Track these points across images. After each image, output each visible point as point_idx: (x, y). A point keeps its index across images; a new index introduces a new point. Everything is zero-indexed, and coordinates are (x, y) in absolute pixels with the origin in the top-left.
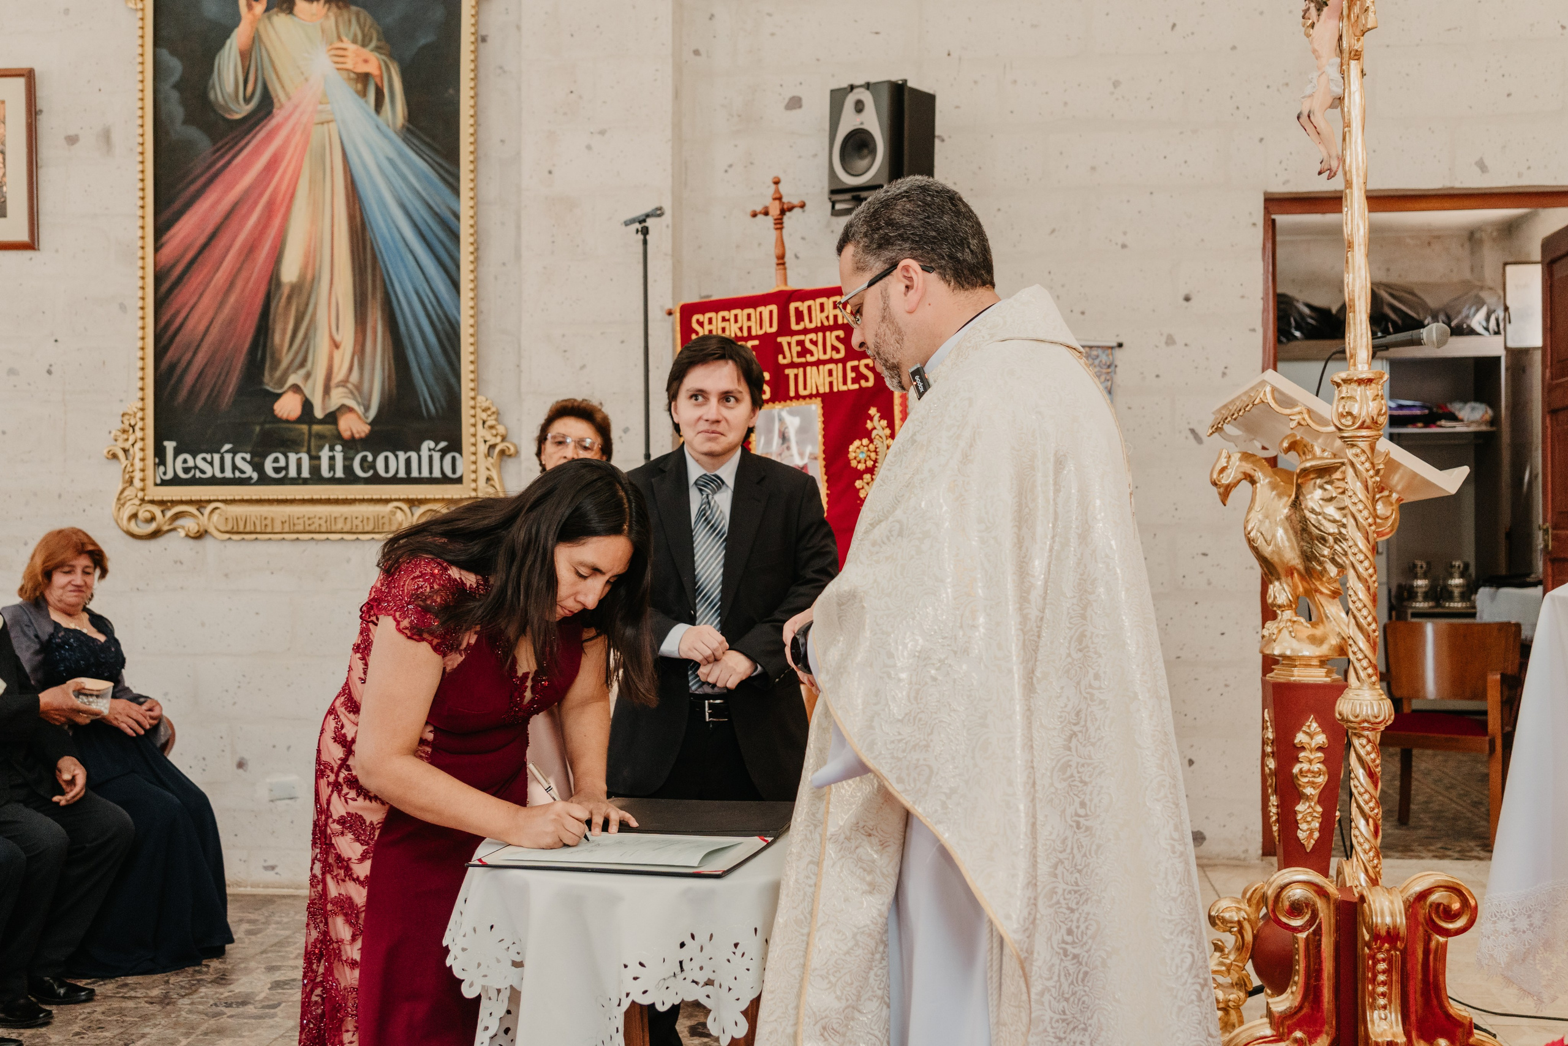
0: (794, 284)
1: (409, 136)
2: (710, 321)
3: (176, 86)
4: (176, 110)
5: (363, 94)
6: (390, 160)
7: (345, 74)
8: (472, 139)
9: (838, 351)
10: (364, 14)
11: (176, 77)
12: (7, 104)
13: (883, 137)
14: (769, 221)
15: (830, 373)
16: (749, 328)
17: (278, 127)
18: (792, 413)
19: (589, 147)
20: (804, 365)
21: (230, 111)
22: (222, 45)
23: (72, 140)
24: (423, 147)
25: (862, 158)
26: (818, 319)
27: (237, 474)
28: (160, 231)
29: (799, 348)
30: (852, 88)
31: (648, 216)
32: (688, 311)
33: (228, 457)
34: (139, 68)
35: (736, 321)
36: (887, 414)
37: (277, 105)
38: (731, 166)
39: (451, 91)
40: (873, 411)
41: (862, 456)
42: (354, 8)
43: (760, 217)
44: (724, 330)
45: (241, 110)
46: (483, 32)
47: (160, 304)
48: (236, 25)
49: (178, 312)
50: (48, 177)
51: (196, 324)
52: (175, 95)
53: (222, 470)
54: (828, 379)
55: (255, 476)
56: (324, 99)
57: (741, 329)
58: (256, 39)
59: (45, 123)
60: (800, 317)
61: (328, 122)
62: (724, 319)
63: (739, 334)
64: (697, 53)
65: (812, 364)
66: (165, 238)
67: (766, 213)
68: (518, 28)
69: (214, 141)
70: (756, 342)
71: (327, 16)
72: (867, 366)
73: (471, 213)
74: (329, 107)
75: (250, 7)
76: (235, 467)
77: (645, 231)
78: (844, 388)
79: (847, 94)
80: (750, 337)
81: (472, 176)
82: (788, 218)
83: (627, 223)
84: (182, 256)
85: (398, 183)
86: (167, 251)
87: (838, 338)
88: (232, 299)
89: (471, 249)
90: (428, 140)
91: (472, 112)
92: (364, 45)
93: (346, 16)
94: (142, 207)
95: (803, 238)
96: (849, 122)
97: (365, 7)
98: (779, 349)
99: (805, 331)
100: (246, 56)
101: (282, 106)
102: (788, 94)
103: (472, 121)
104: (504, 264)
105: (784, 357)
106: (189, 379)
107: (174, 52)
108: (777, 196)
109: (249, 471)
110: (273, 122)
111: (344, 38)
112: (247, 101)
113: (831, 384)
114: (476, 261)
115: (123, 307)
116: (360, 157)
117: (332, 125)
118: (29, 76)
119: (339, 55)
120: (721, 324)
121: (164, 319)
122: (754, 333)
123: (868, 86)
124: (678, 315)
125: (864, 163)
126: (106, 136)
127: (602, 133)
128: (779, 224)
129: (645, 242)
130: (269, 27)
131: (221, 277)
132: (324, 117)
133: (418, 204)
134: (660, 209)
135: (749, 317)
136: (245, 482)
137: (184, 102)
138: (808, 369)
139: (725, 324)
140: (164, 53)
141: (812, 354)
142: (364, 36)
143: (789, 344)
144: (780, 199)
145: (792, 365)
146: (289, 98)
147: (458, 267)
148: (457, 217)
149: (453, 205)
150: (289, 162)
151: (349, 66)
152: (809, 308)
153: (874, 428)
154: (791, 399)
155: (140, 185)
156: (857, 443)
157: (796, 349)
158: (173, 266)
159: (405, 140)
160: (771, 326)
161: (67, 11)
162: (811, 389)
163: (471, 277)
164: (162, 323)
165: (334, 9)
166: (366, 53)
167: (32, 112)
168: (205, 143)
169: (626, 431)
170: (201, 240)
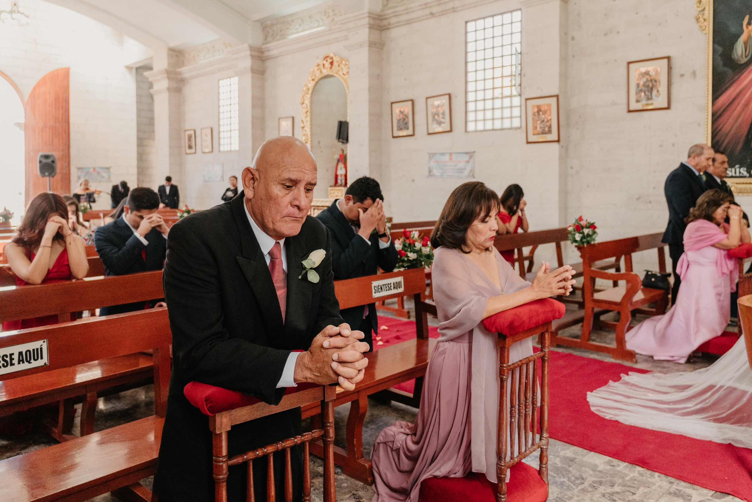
3: (720, 56)
4: (721, 63)
11: (720, 52)
21: (740, 61)
22: (737, 40)
23: (682, 75)
27: (741, 175)
28: (714, 100)
33: (738, 170)
34: (707, 51)
45: (744, 60)
47: (713, 122)
48: (742, 33)
49: (719, 125)
50: (675, 88)
51: (726, 128)
52: (719, 58)
53: (735, 173)
55: (748, 175)
59: (676, 72)
66: (715, 103)
75: (747, 27)
76: (740, 173)
84: (722, 107)
86: (717, 106)
88: (740, 120)
100: (746, 43)
106: (724, 145)
107: (719, 45)
109: (745, 174)
112: (746, 57)
115: (699, 125)
118: (669, 58)
126: (694, 73)
131: (736, 113)
136: (745, 177)
137: (723, 60)
140: (716, 46)
155: (708, 87)
158: (719, 110)
161: (681, 37)
167: (670, 68)
168: (730, 72)
170: (729, 102)
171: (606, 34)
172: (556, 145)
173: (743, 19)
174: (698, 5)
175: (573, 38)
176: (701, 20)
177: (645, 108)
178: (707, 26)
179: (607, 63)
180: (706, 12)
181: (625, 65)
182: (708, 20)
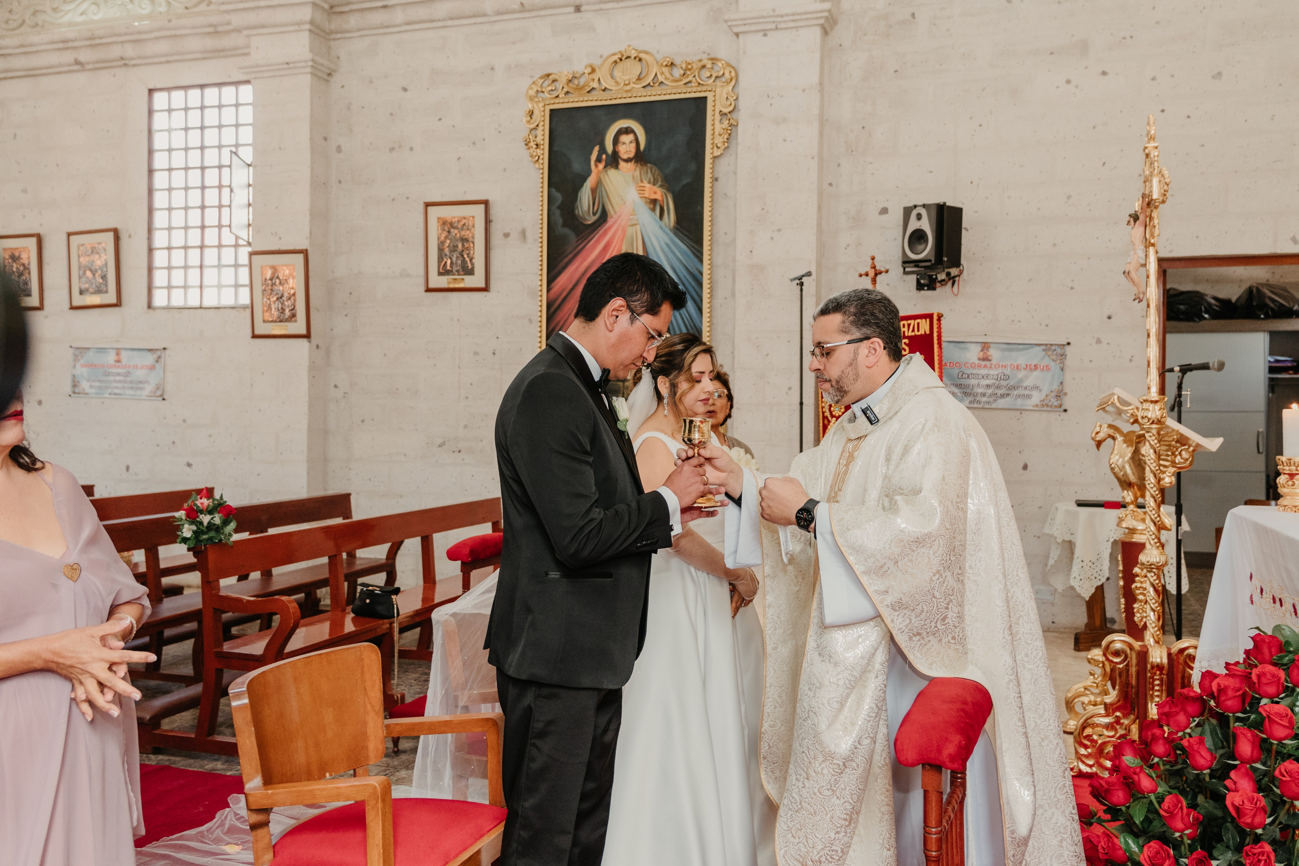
1: (677, 231)
3: (559, 208)
4: (560, 221)
5: (654, 210)
6: (667, 244)
7: (644, 199)
8: (710, 233)
10: (654, 168)
11: (558, 202)
12: (476, 218)
13: (933, 234)
17: (610, 228)
19: (772, 238)
21: (585, 220)
22: (582, 186)
23: (507, 235)
24: (685, 238)
25: (920, 244)
28: (550, 281)
30: (915, 206)
31: (803, 276)
34: (541, 199)
37: (609, 216)
38: (848, 245)
39: (699, 208)
42: (649, 165)
43: (864, 277)
45: (591, 219)
46: (716, 176)
47: (549, 318)
48: (589, 175)
49: (557, 325)
50: (495, 254)
52: (558, 212)
56: (633, 213)
58: (599, 183)
59: (494, 227)
61: (635, 225)
64: (830, 184)
66: (553, 285)
67: (867, 275)
68: (735, 173)
69: (577, 235)
71: (635, 170)
73: (709, 272)
74: (636, 217)
75: (596, 166)
77: (802, 284)
79: (912, 210)
81: (709, 253)
82: (879, 278)
83: (792, 280)
84: (560, 294)
85: (671, 256)
86: (552, 292)
89: (709, 291)
90: (687, 233)
91: (710, 219)
92: (654, 184)
93: (645, 168)
94: (541, 270)
95: (888, 285)
96: (913, 225)
97: (655, 164)
100: (594, 191)
101: (612, 217)
102: (881, 206)
103: (710, 224)
104: (726, 298)
107: (558, 190)
110: (607, 225)
111: (644, 181)
112: (594, 214)
114: (711, 297)
115: (530, 321)
116: (651, 243)
117: (638, 227)
118: (486, 203)
119: (641, 190)
121: (551, 327)
123: (924, 206)
125: (921, 247)
126: (523, 233)
127: (779, 230)
128: (874, 281)
129: (801, 290)
130: (606, 177)
132: (634, 222)
133: (681, 267)
134: (810, 272)
137: (562, 215)
140: (553, 190)
142: (654, 180)
144: (874, 267)
146: (616, 213)
147: (701, 300)
148: (701, 274)
149: (699, 267)
150: (615, 246)
151: (647, 195)
155: (540, 259)
158: (556, 300)
159: (675, 234)
161: (505, 170)
163: (709, 306)
164: (551, 328)
165: (639, 165)
166: (655, 188)
167: (488, 221)
168: (572, 237)
169: (790, 389)
170: (570, 286)
171: (392, 149)
172: (304, 342)
173: (591, 153)
174: (529, 118)
175: (339, 149)
176: (532, 144)
177: (452, 286)
178: (541, 157)
179: (393, 200)
180: (539, 132)
181: (421, 208)
182: (542, 147)
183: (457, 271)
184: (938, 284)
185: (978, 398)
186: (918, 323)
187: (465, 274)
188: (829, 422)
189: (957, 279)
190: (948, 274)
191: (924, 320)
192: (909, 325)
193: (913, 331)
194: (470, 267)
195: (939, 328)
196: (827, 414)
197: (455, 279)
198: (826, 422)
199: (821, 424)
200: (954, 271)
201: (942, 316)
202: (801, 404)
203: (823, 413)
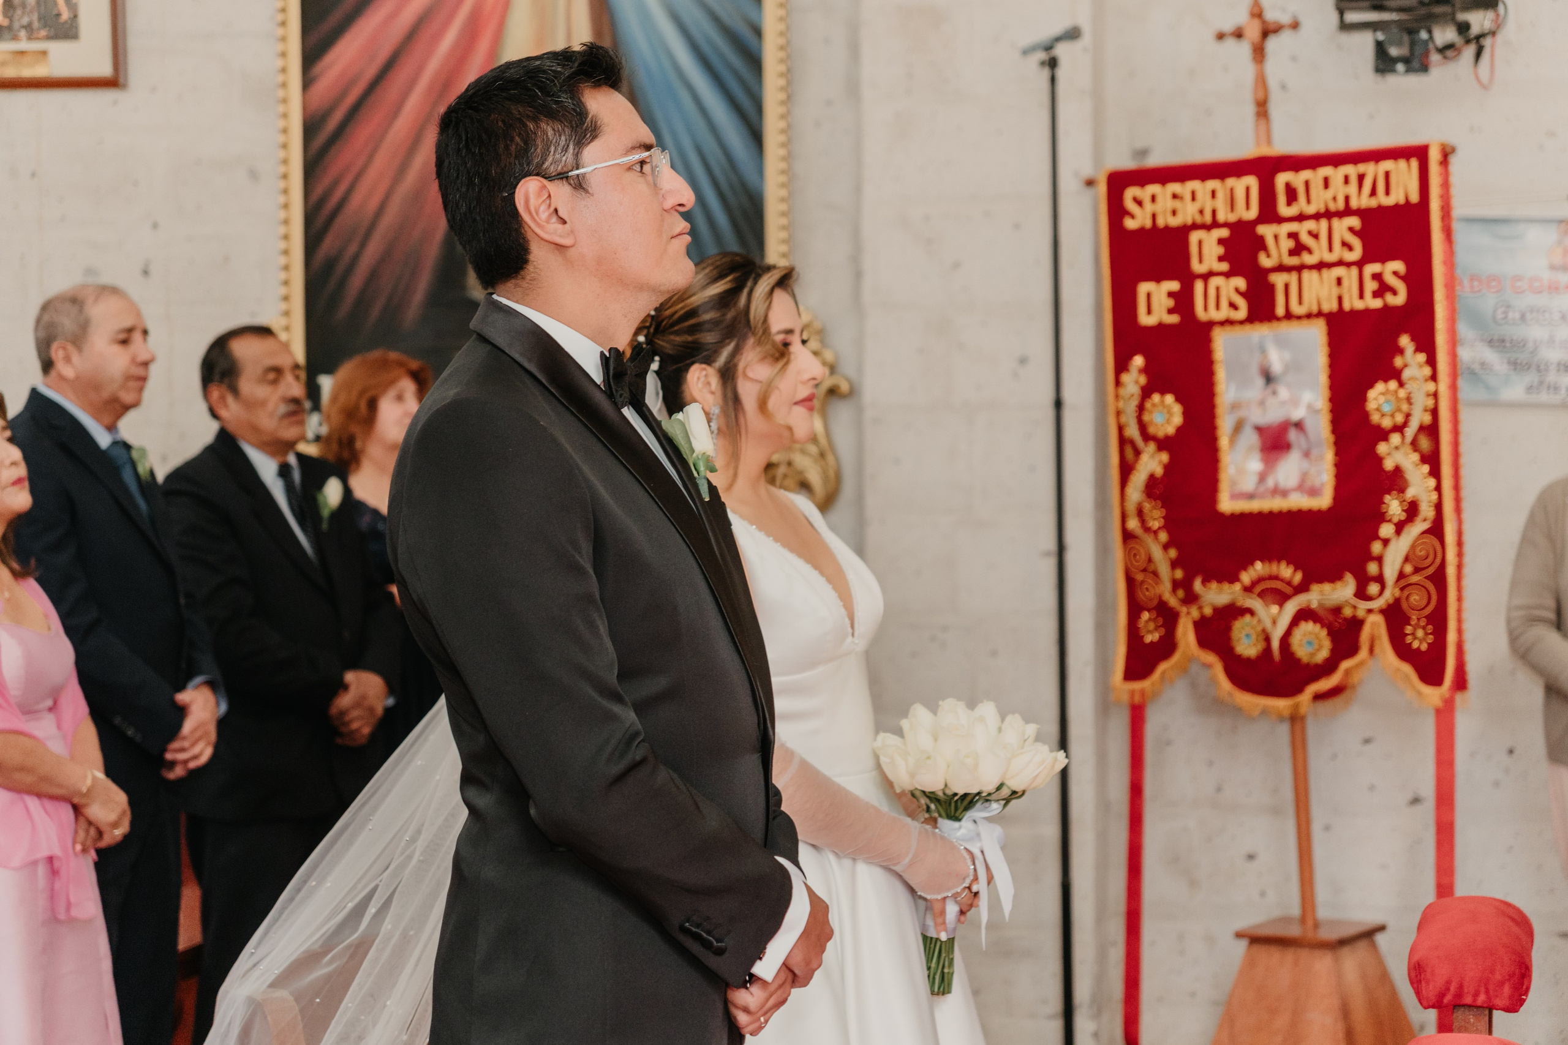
0: (1284, 144)
2: (1153, 199)
9: (1350, 248)
14: (1243, 50)
15: (1339, 281)
16: (1214, 212)
18: (1281, 343)
20: (1300, 269)
26: (1320, 200)
28: (312, 56)
29: (1291, 244)
31: (1058, 39)
32: (1118, 182)
35: (1193, 199)
36: (1426, 345)
40: (1405, 341)
41: (1386, 408)
43: (1230, 43)
44: (1174, 213)
47: (312, 167)
49: (336, 183)
51: (364, 199)
54: (1335, 291)
57: (1201, 212)
60: (1292, 195)
62: (1175, 196)
63: (1199, 219)
65: (1311, 267)
66: (317, 69)
67: (1238, 34)
70: (1224, 233)
72: (1395, 273)
77: (1053, 63)
78: (1359, 305)
80: (1215, 224)
82: (1272, 44)
83: (1026, 52)
84: (345, 94)
86: (319, 89)
87: (1351, 229)
94: (282, 24)
98: (1260, 244)
99: (1301, 218)
105: (1268, 256)
106: (356, 282)
108: (1256, 10)
113: (1340, 299)
114: (788, 100)
115: (253, 174)
120: (1170, 204)
121: (319, 190)
122: (1221, 217)
124: (1102, 188)
128: (1259, 53)
129: (1053, 80)
131: (401, 128)
134: (1076, 29)
135: (1214, 194)
138: (1306, 275)
139: (1177, 204)
141: (1310, 251)
143: (1276, 237)
144: (1260, 14)
145: (1281, 268)
147: (760, 109)
148: (758, 32)
149: (753, 15)
152: (1307, 184)
153: (1406, 366)
154: (1278, 319)
156: (1380, 387)
157: (1287, 244)
158: (331, 110)
160: (1248, 207)
162: (1310, 304)
163: (782, 124)
164: (316, 196)
169: (1023, 361)
170: (371, 72)
177: (10, 72)
183: (28, 27)
184: (1435, 57)
185: (1552, 377)
186: (1387, 175)
187: (49, 38)
188: (1138, 453)
189: (1487, 42)
190: (1463, 28)
191: (1402, 163)
192: (1361, 178)
193: (1373, 193)
194: (65, 15)
195: (1446, 185)
196: (1133, 431)
197: (22, 53)
198: (1129, 453)
199: (1115, 460)
200: (1479, 20)
201: (1453, 150)
202: (1058, 404)
203: (1121, 429)
